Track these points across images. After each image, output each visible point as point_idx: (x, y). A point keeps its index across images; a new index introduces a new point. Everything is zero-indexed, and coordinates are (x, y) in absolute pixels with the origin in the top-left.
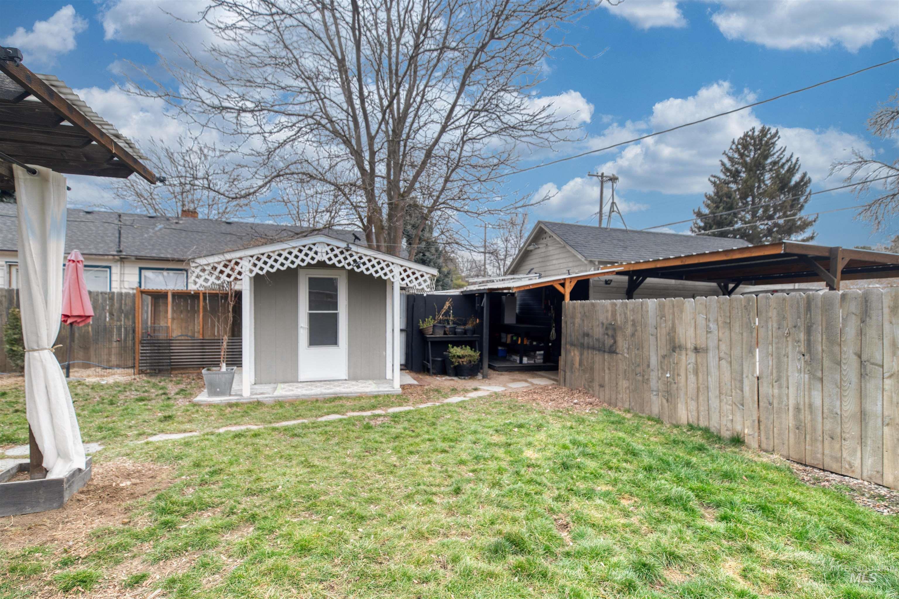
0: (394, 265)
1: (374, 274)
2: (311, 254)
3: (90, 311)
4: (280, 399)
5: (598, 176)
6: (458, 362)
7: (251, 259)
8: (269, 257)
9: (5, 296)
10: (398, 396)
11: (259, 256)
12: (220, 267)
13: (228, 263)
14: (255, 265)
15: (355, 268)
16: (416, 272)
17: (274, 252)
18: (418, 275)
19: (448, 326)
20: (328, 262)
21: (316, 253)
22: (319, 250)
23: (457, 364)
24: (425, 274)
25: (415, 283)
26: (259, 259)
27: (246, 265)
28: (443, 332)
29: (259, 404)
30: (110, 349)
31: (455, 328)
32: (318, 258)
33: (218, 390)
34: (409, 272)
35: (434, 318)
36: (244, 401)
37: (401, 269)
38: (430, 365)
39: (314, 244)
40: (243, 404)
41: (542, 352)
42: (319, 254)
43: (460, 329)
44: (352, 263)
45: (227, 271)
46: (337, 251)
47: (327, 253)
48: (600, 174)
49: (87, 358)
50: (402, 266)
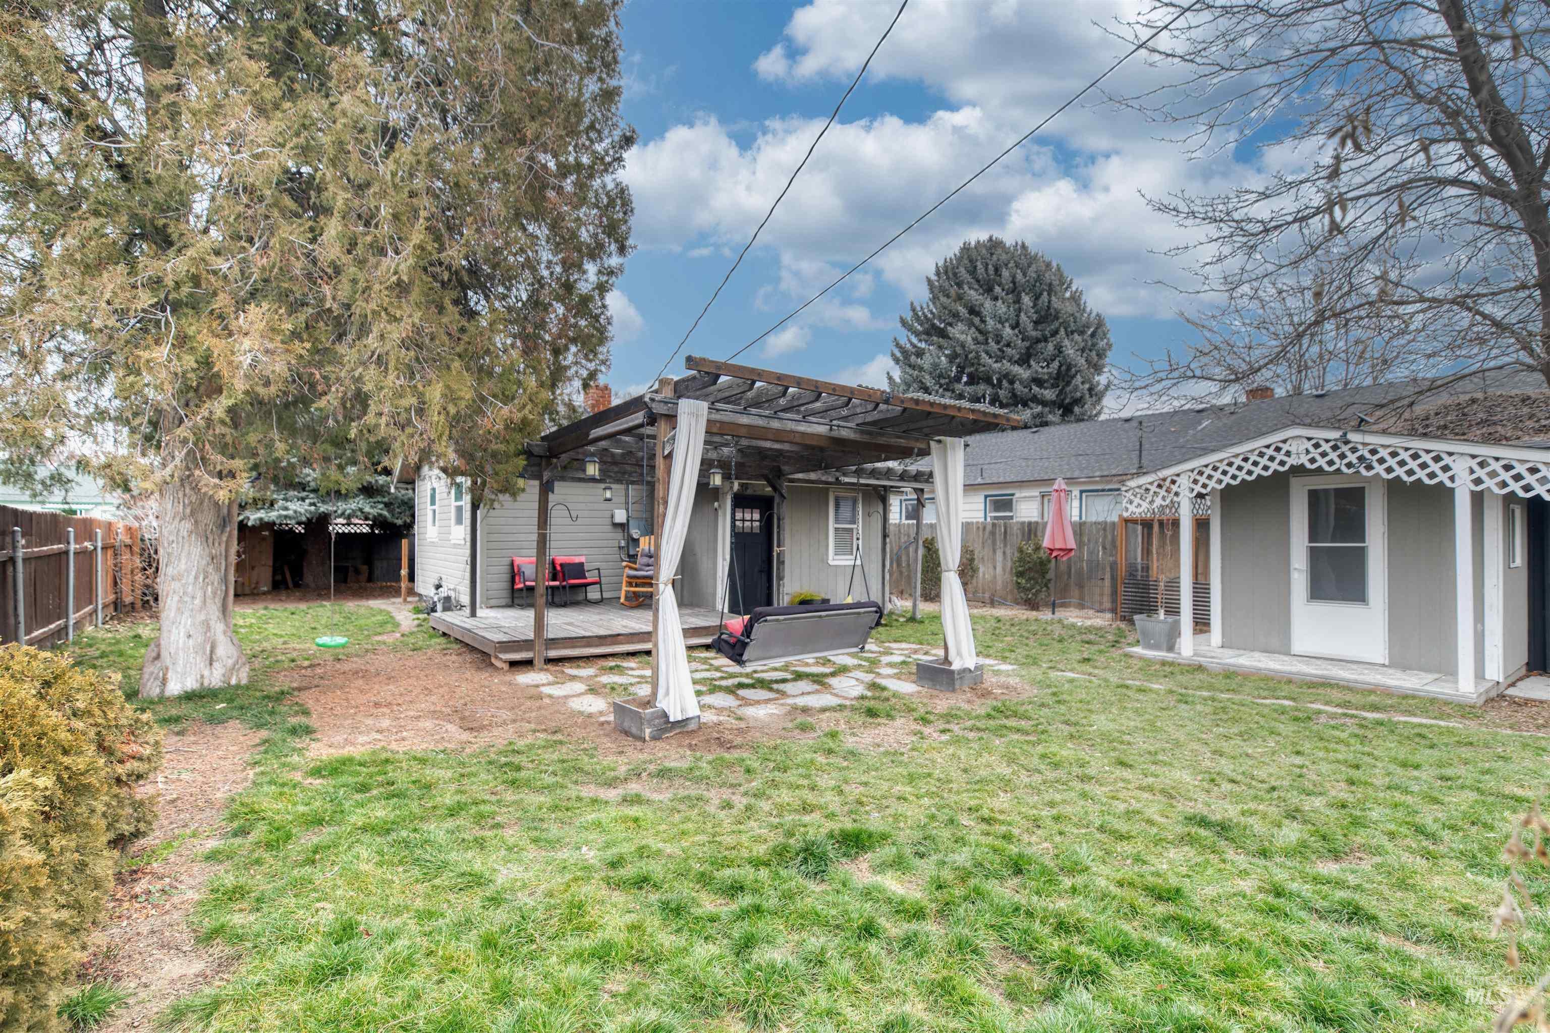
0: (1454, 457)
1: (1405, 478)
2: (1280, 457)
3: (1072, 544)
7: (1191, 473)
8: (1215, 469)
11: (1202, 469)
12: (1153, 489)
13: (1162, 483)
14: (1195, 482)
15: (1364, 472)
17: (1221, 461)
18: (1521, 469)
20: (1308, 466)
21: (1288, 454)
22: (1293, 449)
26: (1201, 473)
27: (1184, 482)
29: (1200, 668)
30: (1102, 587)
32: (1291, 461)
34: (1495, 466)
36: (1182, 661)
37: (1473, 463)
39: (1284, 441)
42: (1293, 455)
44: (1356, 462)
45: (1162, 492)
46: (1325, 447)
47: (1308, 452)
49: (1082, 598)
50: (1474, 457)
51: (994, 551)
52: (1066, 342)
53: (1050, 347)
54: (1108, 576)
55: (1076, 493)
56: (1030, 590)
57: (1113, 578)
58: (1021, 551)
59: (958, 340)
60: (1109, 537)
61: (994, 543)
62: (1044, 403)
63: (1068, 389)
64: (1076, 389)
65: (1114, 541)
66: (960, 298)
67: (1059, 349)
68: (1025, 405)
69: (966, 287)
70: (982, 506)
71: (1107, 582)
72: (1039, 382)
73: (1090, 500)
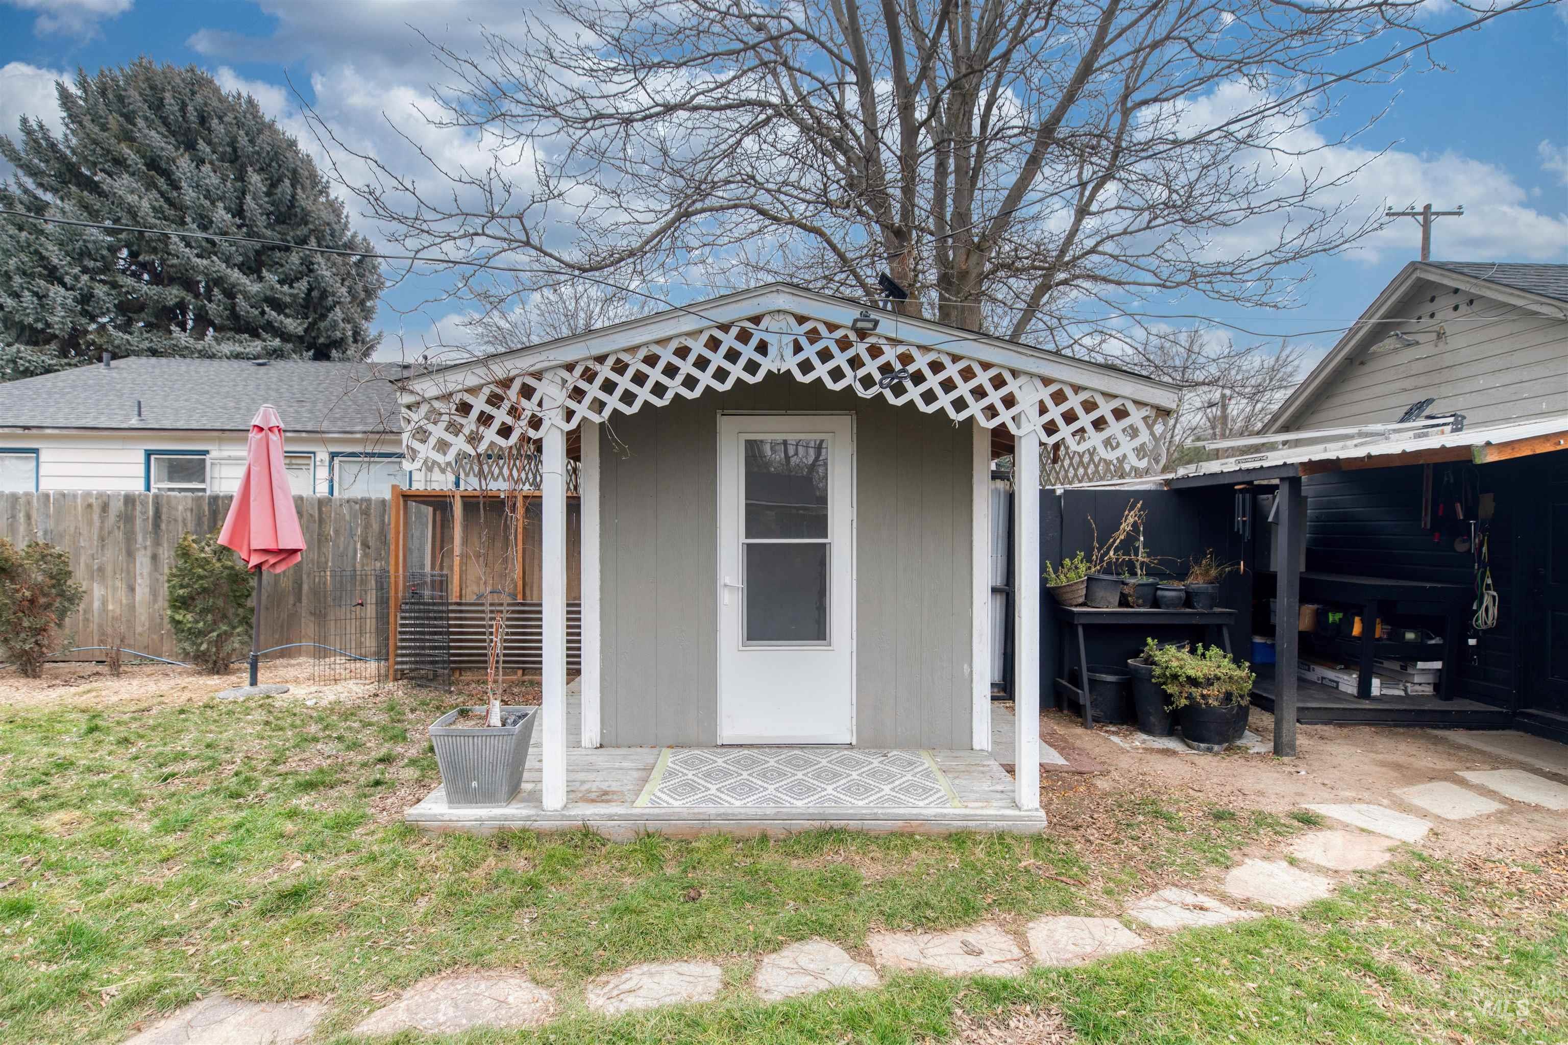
0: (1022, 380)
1: (951, 413)
2: (748, 352)
3: (295, 540)
4: (652, 826)
5: (1414, 215)
6: (1190, 697)
7: (565, 374)
8: (620, 368)
9: (192, 510)
10: (1038, 839)
11: (591, 364)
12: (479, 404)
13: (499, 391)
14: (578, 394)
15: (889, 395)
16: (1099, 400)
17: (632, 350)
18: (1105, 409)
19: (1132, 581)
20: (798, 377)
21: (762, 348)
22: (771, 338)
23: (1184, 702)
24: (1130, 407)
25: (1095, 439)
26: (588, 376)
28: (1116, 599)
29: (589, 839)
30: (361, 618)
31: (1155, 588)
32: (768, 364)
33: (474, 784)
34: (1074, 402)
35: (1088, 558)
36: (546, 825)
37: (1045, 393)
38: (1084, 696)
39: (757, 321)
40: (539, 835)
41: (1438, 665)
42: (772, 350)
43: (1171, 590)
44: (877, 376)
45: (501, 416)
46: (828, 341)
47: (798, 348)
48: (1419, 208)
49: (322, 638)
50: (1047, 381)
51: (130, 554)
52: (319, 258)
53: (295, 258)
54: (371, 597)
55: (323, 455)
56: (201, 633)
57: (383, 602)
58: (184, 553)
59: (121, 202)
60: (376, 527)
61: (130, 538)
62: (285, 337)
63: (322, 325)
64: (334, 326)
65: (383, 535)
66: (128, 137)
67: (308, 267)
68: (255, 334)
69: (141, 123)
70: (141, 470)
71: (371, 610)
72: (278, 305)
73: (346, 466)
